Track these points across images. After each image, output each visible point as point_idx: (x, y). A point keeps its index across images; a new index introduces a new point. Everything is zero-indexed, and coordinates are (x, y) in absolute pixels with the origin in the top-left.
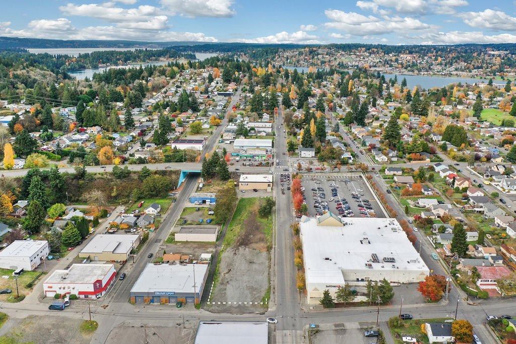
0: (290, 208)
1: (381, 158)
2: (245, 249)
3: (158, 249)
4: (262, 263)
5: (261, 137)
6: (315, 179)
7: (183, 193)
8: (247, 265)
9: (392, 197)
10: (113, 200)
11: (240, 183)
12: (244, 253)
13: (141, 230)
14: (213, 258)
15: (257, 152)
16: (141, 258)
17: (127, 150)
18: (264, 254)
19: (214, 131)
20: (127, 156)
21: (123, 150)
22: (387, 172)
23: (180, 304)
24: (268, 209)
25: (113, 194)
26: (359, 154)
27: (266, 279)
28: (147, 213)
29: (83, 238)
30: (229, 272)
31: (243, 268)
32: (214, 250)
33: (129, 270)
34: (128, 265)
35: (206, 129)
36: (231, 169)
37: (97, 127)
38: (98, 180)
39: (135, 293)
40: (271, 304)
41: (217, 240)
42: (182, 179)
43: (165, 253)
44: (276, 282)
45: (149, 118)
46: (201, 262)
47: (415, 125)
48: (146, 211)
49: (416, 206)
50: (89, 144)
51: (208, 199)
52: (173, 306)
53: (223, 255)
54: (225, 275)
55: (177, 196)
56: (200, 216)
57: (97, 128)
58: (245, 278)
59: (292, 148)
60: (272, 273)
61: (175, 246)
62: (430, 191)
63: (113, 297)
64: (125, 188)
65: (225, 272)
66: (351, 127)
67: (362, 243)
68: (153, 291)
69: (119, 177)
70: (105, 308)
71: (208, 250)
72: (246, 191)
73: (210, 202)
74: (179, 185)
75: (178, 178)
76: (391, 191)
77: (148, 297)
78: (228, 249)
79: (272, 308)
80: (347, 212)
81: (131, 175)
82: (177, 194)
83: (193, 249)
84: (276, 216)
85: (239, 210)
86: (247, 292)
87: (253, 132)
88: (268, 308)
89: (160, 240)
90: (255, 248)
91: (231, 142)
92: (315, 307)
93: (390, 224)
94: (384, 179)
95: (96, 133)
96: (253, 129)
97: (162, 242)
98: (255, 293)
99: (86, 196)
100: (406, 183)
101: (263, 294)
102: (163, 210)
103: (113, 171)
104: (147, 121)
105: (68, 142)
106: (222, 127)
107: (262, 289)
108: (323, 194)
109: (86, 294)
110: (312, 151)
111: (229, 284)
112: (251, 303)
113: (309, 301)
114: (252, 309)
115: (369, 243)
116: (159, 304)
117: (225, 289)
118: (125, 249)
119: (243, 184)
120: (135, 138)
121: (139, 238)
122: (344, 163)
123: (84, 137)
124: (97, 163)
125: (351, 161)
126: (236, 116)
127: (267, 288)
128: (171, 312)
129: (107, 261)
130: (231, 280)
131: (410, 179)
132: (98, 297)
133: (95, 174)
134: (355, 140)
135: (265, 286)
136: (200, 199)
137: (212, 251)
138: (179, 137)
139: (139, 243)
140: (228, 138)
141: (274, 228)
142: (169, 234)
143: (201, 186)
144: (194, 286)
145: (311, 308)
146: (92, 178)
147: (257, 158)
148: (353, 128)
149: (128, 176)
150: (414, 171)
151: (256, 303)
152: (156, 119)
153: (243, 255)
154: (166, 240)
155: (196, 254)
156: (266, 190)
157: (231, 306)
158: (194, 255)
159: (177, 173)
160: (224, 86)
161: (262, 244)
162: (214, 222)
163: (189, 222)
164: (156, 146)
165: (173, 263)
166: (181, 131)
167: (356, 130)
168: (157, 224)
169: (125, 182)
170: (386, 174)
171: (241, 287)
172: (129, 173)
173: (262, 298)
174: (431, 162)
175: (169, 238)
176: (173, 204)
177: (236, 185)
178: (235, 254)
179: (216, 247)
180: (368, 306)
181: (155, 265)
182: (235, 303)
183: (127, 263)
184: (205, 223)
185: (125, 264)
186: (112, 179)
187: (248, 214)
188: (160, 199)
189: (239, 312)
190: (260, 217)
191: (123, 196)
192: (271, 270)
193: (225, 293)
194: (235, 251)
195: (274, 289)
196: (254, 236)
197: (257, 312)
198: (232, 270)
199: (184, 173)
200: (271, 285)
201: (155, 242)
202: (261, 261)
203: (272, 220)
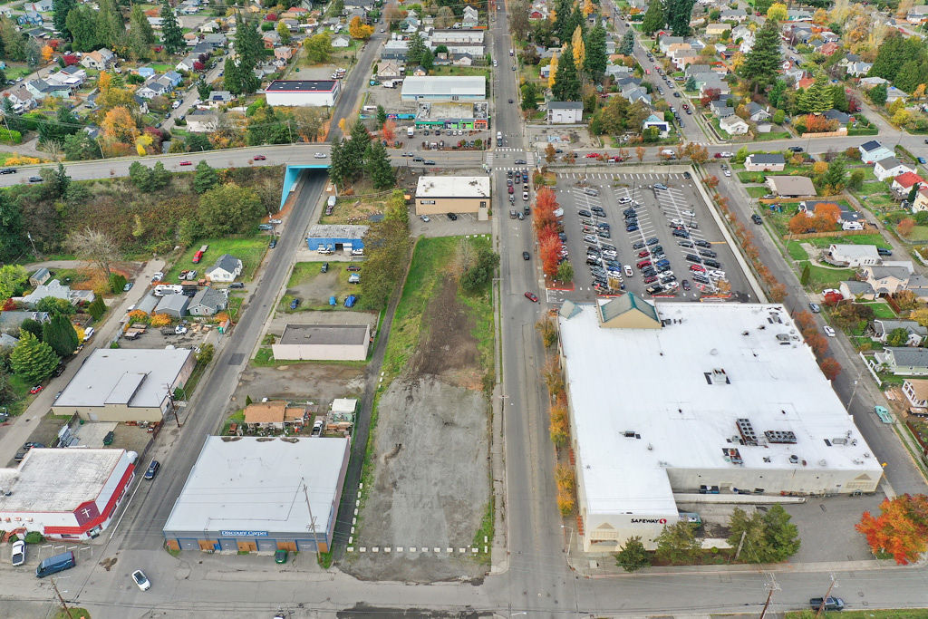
1: (732, 126)
2: (432, 384)
3: (235, 383)
4: (473, 425)
5: (461, 71)
6: (585, 184)
7: (294, 224)
8: (438, 431)
9: (767, 236)
10: (135, 246)
11: (418, 201)
12: (432, 394)
13: (199, 327)
14: (359, 412)
15: (454, 111)
16: (197, 410)
17: (169, 109)
18: (477, 397)
19: (359, 55)
20: (168, 125)
21: (161, 109)
22: (749, 165)
23: (284, 555)
24: (482, 275)
25: (137, 232)
26: (682, 113)
27: (483, 474)
28: (213, 279)
29: (67, 358)
30: (397, 452)
31: (428, 442)
32: (362, 386)
33: (168, 446)
34: (168, 433)
35: (344, 49)
36: (397, 158)
37: (103, 51)
38: (100, 198)
39: (174, 532)
40: (497, 551)
41: (369, 355)
42: (290, 185)
43: (249, 400)
45: (220, 24)
46: (333, 425)
48: (211, 276)
49: (824, 262)
50: (84, 95)
51: (346, 241)
52: (267, 558)
53: (384, 402)
54: (387, 463)
55: (280, 229)
56: (331, 287)
57: (104, 54)
58: (435, 472)
59: (531, 99)
61: (275, 375)
62: (855, 220)
63: (128, 531)
64: (161, 215)
65: (387, 454)
66: (657, 40)
67: (710, 382)
68: (218, 529)
70: (108, 570)
71: (349, 389)
72: (432, 217)
73: (353, 248)
74: (283, 203)
75: (280, 186)
76: (762, 219)
77: (207, 539)
78: (394, 384)
79: (499, 567)
80: (661, 276)
81: (173, 182)
82: (279, 224)
83: (313, 382)
84: (501, 289)
85: (416, 273)
86: (440, 515)
87: (443, 55)
88: (490, 564)
89: (242, 356)
90: (456, 381)
91: (395, 84)
92: (602, 562)
93: (771, 321)
94: (743, 182)
95: (101, 66)
96: (442, 48)
97: (245, 361)
98: (457, 516)
100: (795, 196)
101: (477, 521)
102: (248, 271)
104: (215, 30)
105: (38, 94)
106: (374, 44)
107: (477, 506)
108: (607, 226)
109: (63, 531)
110: (577, 107)
111: (397, 489)
112: (450, 550)
114: (452, 567)
115: (728, 382)
116: (235, 553)
117: (389, 506)
119: (424, 201)
120: (188, 76)
121: (192, 357)
122: (650, 138)
123: (75, 78)
125: (665, 135)
126: (406, 14)
127: (487, 502)
128: (263, 576)
129: (120, 423)
130: (402, 477)
131: (805, 185)
132: (92, 534)
133: (92, 184)
134: (669, 73)
135: (480, 503)
136: (329, 241)
137: (358, 391)
138: (282, 73)
139: (190, 372)
140: (388, 73)
141: (497, 325)
142: (260, 342)
143: (331, 203)
145: (593, 565)
146: (84, 195)
147: (453, 128)
148: (664, 43)
149: (167, 185)
150: (812, 161)
151: (462, 550)
152: (232, 25)
153: (429, 400)
154: (253, 357)
155: (322, 398)
156: (476, 215)
157: (404, 560)
158: (316, 402)
159: (277, 173)
161: (472, 372)
162: (361, 304)
163: (305, 304)
164: (233, 98)
166: (286, 57)
167: (671, 47)
168: (232, 310)
169: (162, 200)
170: (748, 170)
171: (425, 500)
172: (167, 177)
173: (474, 534)
174: (849, 136)
175: (260, 352)
176: (271, 252)
177: (409, 203)
178: (410, 397)
179: (366, 378)
180: (730, 563)
181: (224, 440)
182: (413, 550)
183: (165, 428)
184: (342, 307)
185: (159, 431)
186: (131, 195)
187: (437, 283)
188: (242, 239)
189: (421, 578)
190: (464, 293)
191: (159, 233)
192: (495, 449)
193: (388, 518)
194: (411, 389)
195: (503, 505)
196: (451, 347)
197: (466, 578)
198: (403, 446)
199: (293, 170)
200: (496, 492)
201: (230, 363)
202: (470, 421)
203: (491, 300)
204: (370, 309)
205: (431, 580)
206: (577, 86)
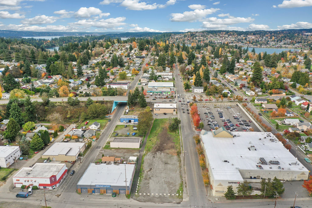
0: (190, 125)
1: (250, 93)
2: (161, 154)
3: (98, 153)
4: (175, 164)
5: (166, 81)
6: (206, 107)
7: (115, 116)
8: (163, 165)
9: (264, 118)
10: (68, 120)
11: (154, 109)
12: (161, 156)
13: (87, 140)
14: (138, 160)
15: (164, 90)
16: (86, 159)
17: (78, 90)
18: (175, 157)
19: (135, 78)
20: (78, 93)
21: (75, 89)
22: (256, 102)
23: (115, 195)
24: (175, 126)
25: (68, 116)
26: (234, 91)
27: (178, 176)
28: (91, 128)
29: (46, 145)
30: (151, 170)
31: (160, 168)
32: (138, 154)
33: (77, 168)
34: (77, 164)
35: (130, 77)
36: (147, 100)
37: (59, 75)
38: (58, 107)
39: (80, 186)
40: (184, 195)
41: (140, 147)
42: (114, 107)
43: (103, 156)
44: (186, 178)
45: (93, 71)
46: (130, 162)
47: (269, 73)
48: (90, 127)
49: (283, 124)
50: (53, 85)
51: (132, 119)
52: (109, 196)
53: (145, 158)
54: (147, 173)
55: (111, 117)
56: (128, 131)
57: (60, 76)
58: (163, 175)
59: (187, 87)
60: (183, 172)
61: (111, 151)
62: (291, 114)
63: (65, 188)
64: (76, 112)
65: (147, 170)
66: (225, 75)
67: (250, 150)
68: (94, 185)
69: (72, 105)
70: (58, 197)
71: (134, 154)
72: (159, 114)
73: (134, 122)
74: (112, 111)
75: (112, 106)
76: (262, 114)
77: (91, 188)
78: (149, 154)
79: (186, 199)
80: (232, 128)
81: (80, 103)
82: (112, 116)
83: (123, 153)
84: (181, 131)
85: (155, 127)
86: (165, 186)
87: (160, 78)
88: (182, 198)
90: (168, 153)
91: (146, 84)
92: (220, 198)
93: (268, 137)
94: (255, 106)
95: (58, 79)
96: (160, 76)
97: (101, 148)
98: (171, 186)
99: (50, 117)
100: (271, 109)
101: (178, 188)
102: (101, 127)
103: (68, 101)
104: (91, 72)
105: (40, 84)
106: (139, 76)
107: (177, 184)
108: (213, 116)
109: (45, 186)
110: (202, 88)
111: (151, 179)
112: (169, 194)
113: (214, 193)
114: (170, 199)
115: (256, 150)
116: (99, 194)
117: (149, 183)
118: (74, 153)
119: (156, 109)
120: (84, 82)
121: (85, 145)
122: (225, 96)
123: (51, 81)
124: (58, 96)
125: (229, 95)
126: (148, 69)
127: (180, 183)
128: (108, 200)
129: (62, 161)
130: (152, 176)
131: (274, 106)
132: (53, 188)
133: (56, 103)
134: (229, 82)
135: (179, 182)
136: (127, 119)
137: (137, 155)
138: (112, 82)
139: (84, 149)
140: (144, 82)
141: (181, 139)
142: (106, 143)
143: (127, 111)
144: (126, 181)
145: (217, 199)
146: (54, 105)
147: (164, 93)
148: (227, 75)
149: (78, 104)
150: (276, 101)
151: (173, 195)
152: (97, 71)
154: (104, 147)
155: (126, 157)
156: (172, 114)
157: (154, 197)
158: (124, 158)
159: (111, 102)
160: (140, 53)
161: (173, 150)
162: (137, 135)
163: (120, 135)
164: (97, 87)
165: (109, 163)
166: (113, 78)
167: (229, 76)
168: (97, 135)
169: (76, 108)
170: (256, 103)
171: (160, 182)
172: (79, 102)
173: (177, 191)
174: (286, 95)
175: (106, 146)
176: (109, 123)
177: (151, 111)
178: (154, 157)
179: (140, 152)
180: (262, 198)
181: (96, 164)
182: (157, 194)
183: (76, 163)
184: (131, 135)
185: (74, 163)
186: (67, 106)
187: (161, 129)
188: (100, 120)
189: (160, 202)
190: (170, 131)
191: (75, 117)
192: (182, 169)
193: (149, 187)
194: (154, 155)
195: (186, 183)
196: (167, 144)
197: (175, 202)
198: (152, 169)
199: (116, 103)
200: (183, 180)
201: (96, 148)
202: (173, 163)
203: (178, 133)
204: (141, 136)
205: (163, 202)
206: (202, 83)
